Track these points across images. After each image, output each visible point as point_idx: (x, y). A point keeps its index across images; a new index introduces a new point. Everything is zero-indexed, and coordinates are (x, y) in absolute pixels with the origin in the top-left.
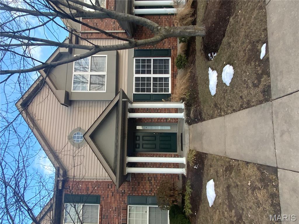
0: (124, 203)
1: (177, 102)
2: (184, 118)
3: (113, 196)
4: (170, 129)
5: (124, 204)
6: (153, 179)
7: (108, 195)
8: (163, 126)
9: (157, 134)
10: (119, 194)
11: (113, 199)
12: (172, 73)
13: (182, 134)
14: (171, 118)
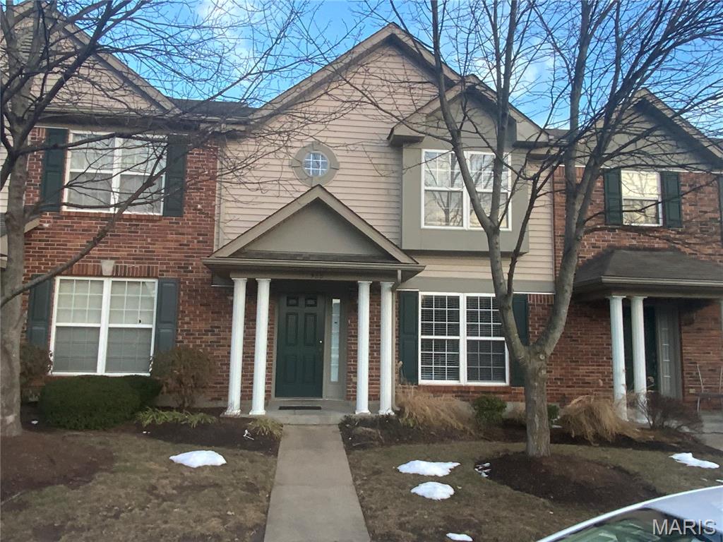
0: (164, 271)
1: (396, 398)
2: (357, 413)
3: (181, 245)
4: (332, 380)
5: (160, 271)
6: (214, 338)
7: (183, 234)
8: (339, 363)
9: (320, 350)
10: (183, 260)
11: (173, 245)
12: (469, 387)
13: (319, 408)
14: (356, 383)
